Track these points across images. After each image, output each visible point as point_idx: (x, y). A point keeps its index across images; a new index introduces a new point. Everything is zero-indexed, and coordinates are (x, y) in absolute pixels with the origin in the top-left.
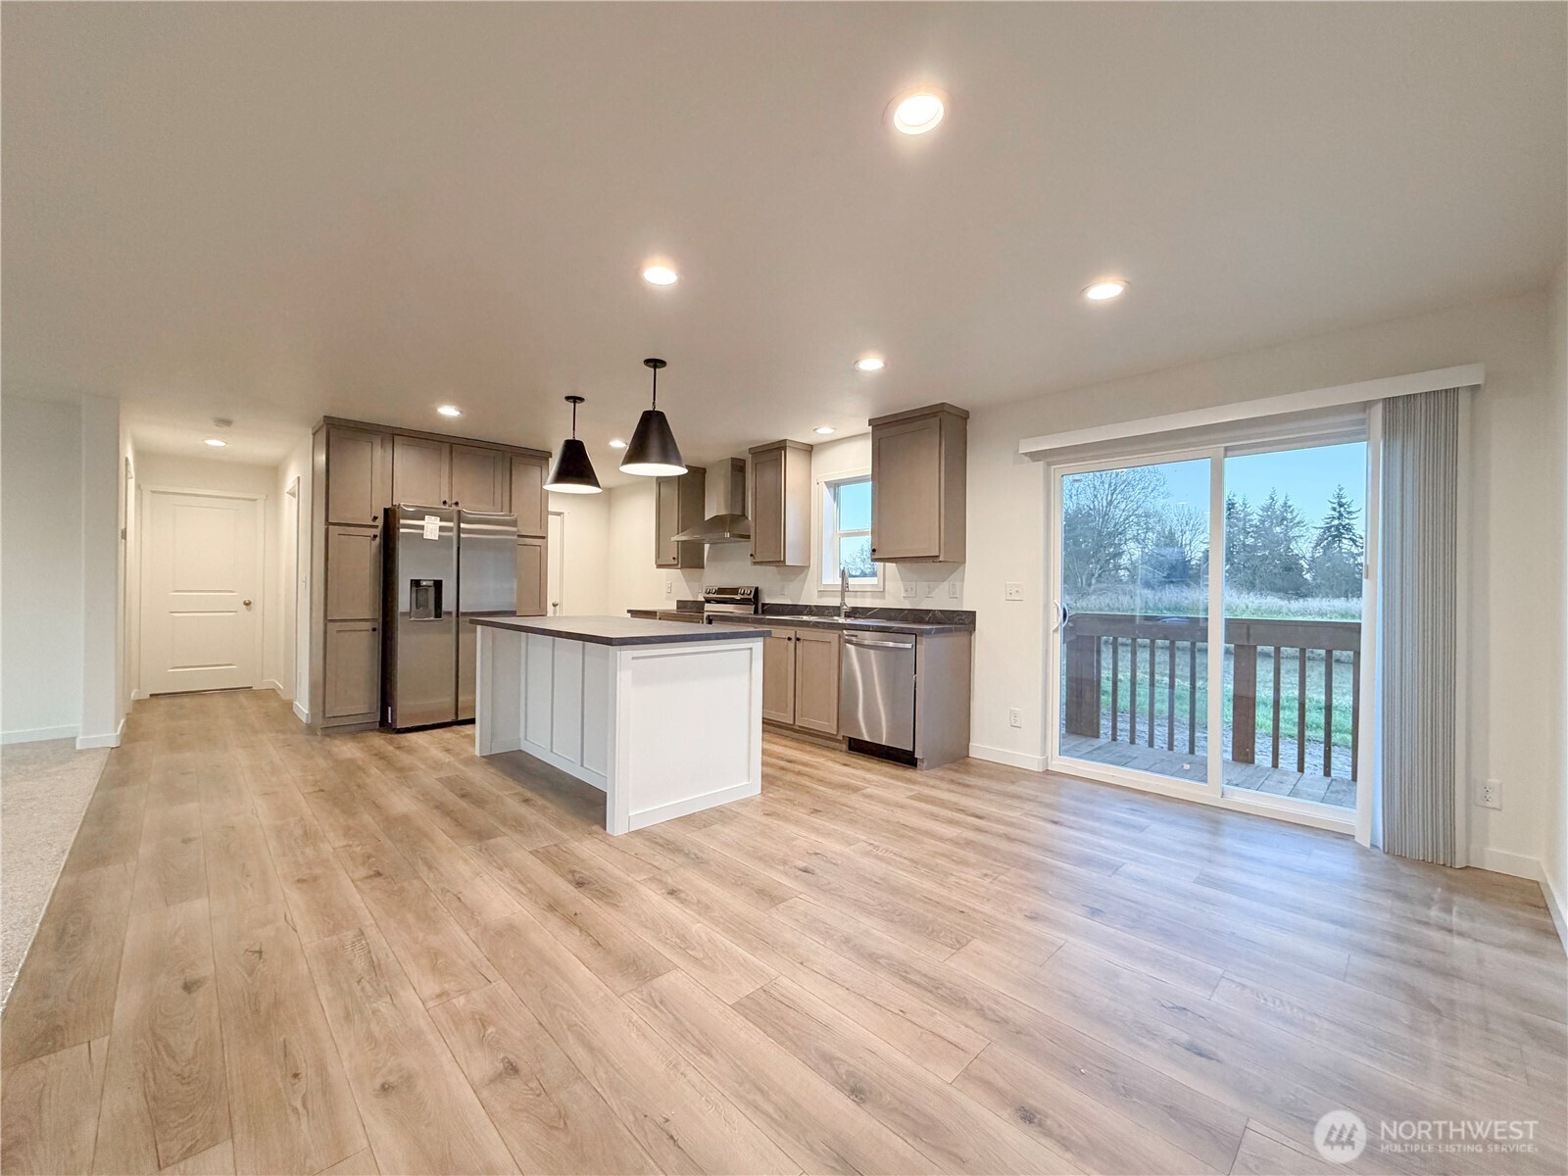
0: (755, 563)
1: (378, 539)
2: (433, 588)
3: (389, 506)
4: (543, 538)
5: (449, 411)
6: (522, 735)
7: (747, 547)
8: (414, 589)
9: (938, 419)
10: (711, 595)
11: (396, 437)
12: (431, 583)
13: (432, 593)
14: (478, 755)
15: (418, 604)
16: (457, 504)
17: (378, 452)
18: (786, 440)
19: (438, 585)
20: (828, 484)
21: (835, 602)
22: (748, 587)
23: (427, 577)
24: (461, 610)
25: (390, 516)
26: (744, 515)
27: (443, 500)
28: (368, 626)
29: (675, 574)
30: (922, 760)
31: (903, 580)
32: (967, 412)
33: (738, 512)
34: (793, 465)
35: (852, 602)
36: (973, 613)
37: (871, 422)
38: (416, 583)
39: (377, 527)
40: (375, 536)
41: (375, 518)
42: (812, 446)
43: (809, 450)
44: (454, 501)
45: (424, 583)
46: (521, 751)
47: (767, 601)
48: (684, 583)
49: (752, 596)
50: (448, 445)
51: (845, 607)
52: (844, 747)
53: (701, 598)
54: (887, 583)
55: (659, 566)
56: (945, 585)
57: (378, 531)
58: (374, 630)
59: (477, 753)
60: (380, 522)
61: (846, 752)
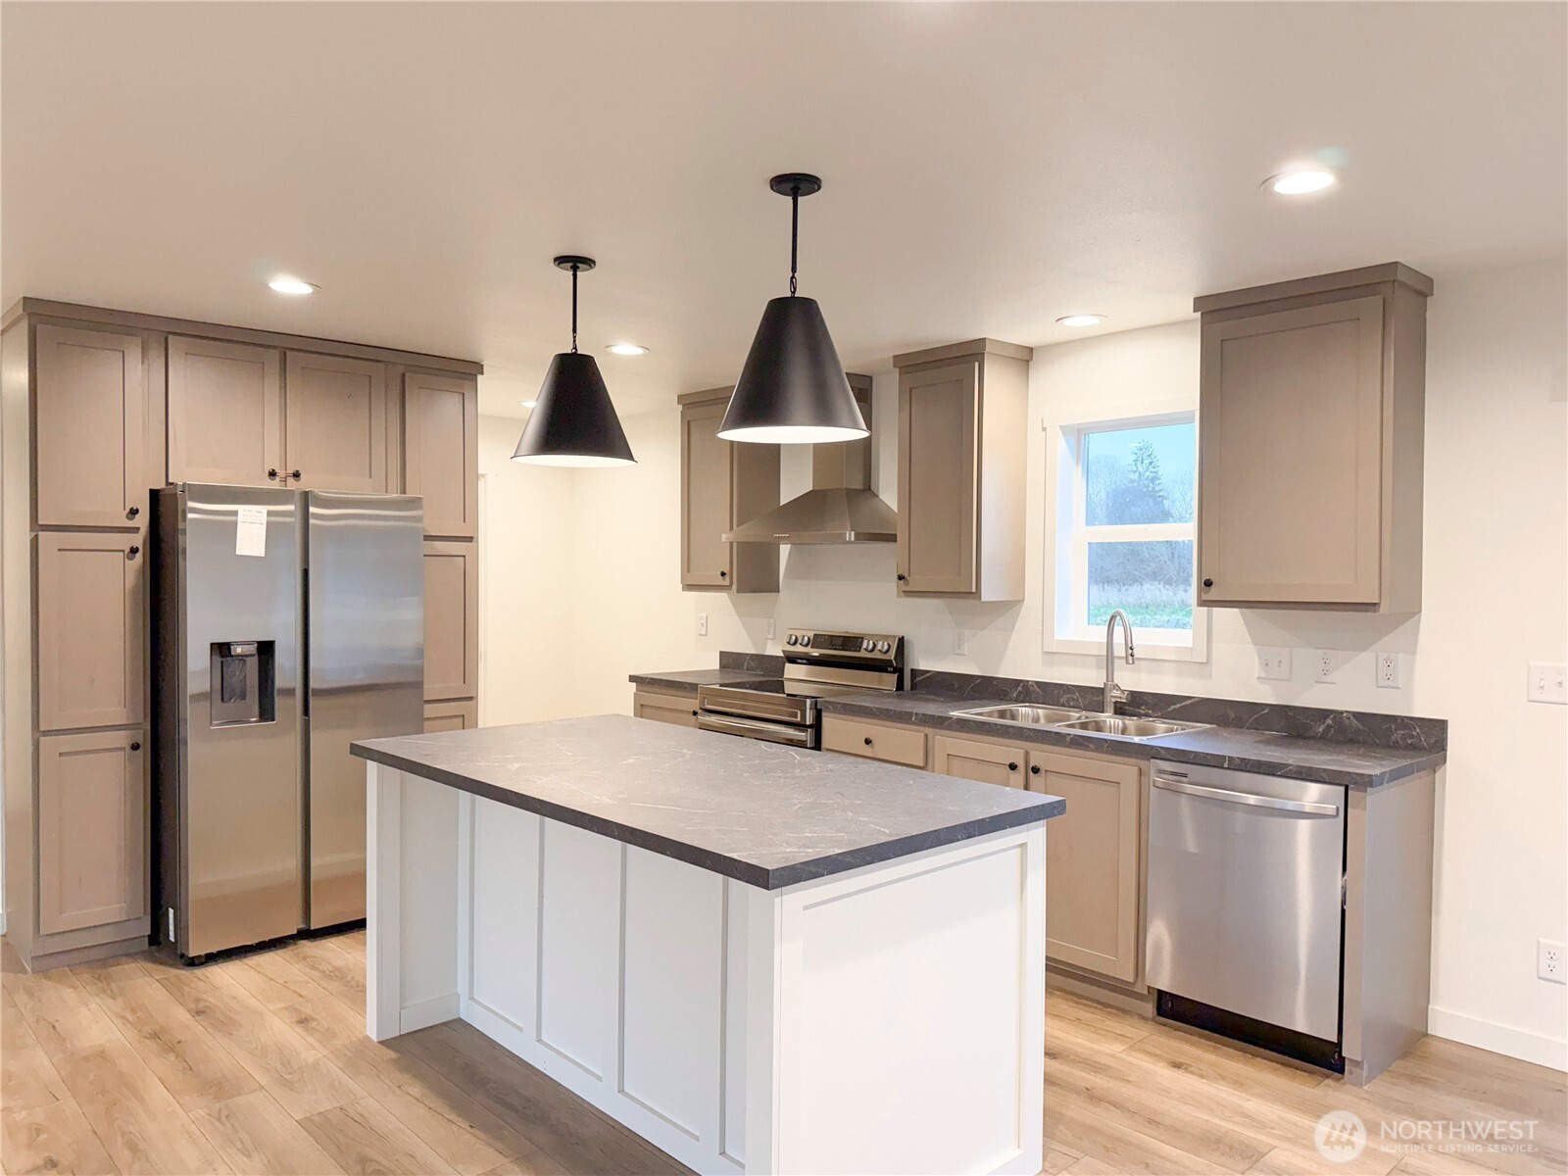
0: (908, 593)
1: (139, 556)
2: (255, 659)
3: (160, 485)
4: (470, 539)
5: (289, 286)
6: (462, 988)
7: (888, 559)
8: (218, 659)
9: (1379, 299)
10: (799, 648)
11: (171, 338)
12: (253, 649)
13: (253, 664)
14: (374, 1037)
15: (225, 691)
16: (296, 475)
17: (135, 369)
18: (984, 339)
19: (266, 649)
20: (1065, 430)
21: (1093, 678)
22: (885, 637)
23: (243, 632)
24: (312, 684)
25: (162, 507)
26: (868, 489)
27: (268, 468)
28: (122, 739)
29: (719, 604)
30: (1357, 1064)
31: (1255, 642)
32: (1430, 280)
33: (858, 485)
34: (996, 389)
35: (1130, 680)
36: (1440, 726)
37: (1200, 303)
38: (222, 649)
39: (136, 530)
40: (134, 551)
41: (134, 512)
42: (1031, 349)
43: (1025, 358)
44: (291, 471)
45: (239, 650)
46: (459, 1021)
47: (924, 664)
48: (737, 618)
49: (892, 656)
50: (275, 355)
51: (1116, 693)
52: (1149, 1008)
53: (775, 650)
54: (1214, 645)
55: (689, 587)
56: (1366, 658)
57: (139, 540)
58: (135, 747)
59: (373, 1033)
60: (143, 520)
61: (1153, 1020)
